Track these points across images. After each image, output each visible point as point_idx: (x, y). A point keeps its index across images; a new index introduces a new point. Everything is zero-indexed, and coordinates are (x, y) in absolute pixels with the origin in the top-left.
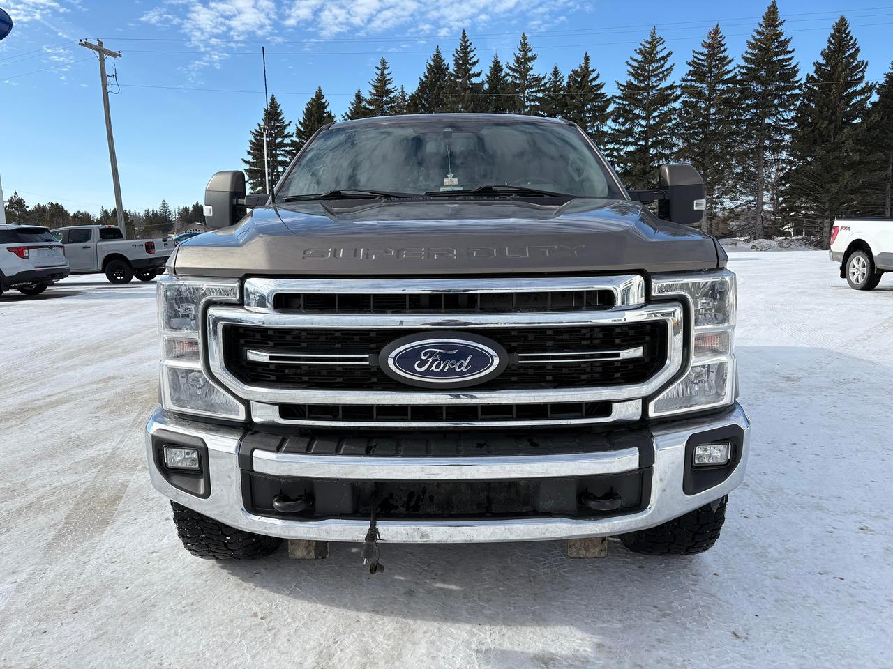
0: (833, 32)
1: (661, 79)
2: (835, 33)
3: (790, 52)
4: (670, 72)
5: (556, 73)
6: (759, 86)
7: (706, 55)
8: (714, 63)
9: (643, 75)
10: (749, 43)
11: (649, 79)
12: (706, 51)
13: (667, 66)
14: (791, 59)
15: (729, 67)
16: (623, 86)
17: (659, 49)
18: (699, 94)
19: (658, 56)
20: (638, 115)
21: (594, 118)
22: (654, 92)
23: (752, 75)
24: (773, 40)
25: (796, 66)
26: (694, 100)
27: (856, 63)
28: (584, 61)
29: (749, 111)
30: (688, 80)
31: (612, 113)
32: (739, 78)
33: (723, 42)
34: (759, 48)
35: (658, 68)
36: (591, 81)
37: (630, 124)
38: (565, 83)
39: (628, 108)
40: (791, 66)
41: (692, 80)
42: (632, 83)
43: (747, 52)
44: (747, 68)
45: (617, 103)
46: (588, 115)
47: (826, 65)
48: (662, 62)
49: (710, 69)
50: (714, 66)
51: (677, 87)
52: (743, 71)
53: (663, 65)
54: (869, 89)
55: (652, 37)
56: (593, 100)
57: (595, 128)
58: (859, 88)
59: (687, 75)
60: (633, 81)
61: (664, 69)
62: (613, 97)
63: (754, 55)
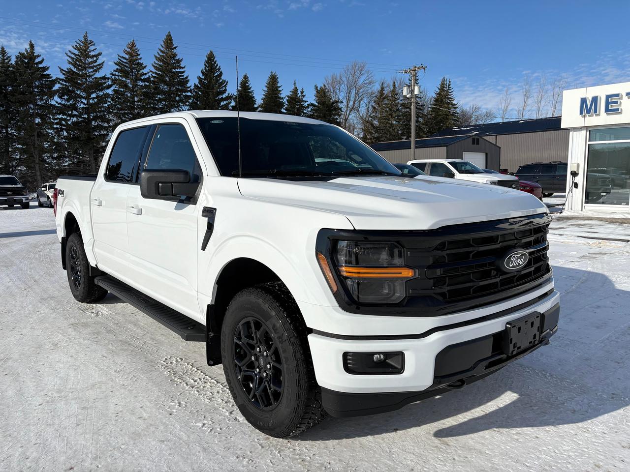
1: (95, 71)
2: (208, 60)
3: (183, 68)
4: (102, 67)
5: (3, 52)
6: (165, 87)
7: (127, 59)
8: (134, 66)
9: (80, 66)
10: (155, 56)
11: (86, 69)
12: (127, 57)
13: (99, 62)
14: (184, 72)
15: (145, 71)
16: (65, 71)
17: (91, 48)
18: (125, 86)
19: (92, 53)
20: (79, 95)
21: (42, 94)
22: (91, 80)
23: (160, 79)
24: (171, 58)
25: (187, 77)
26: (122, 90)
27: (221, 81)
28: (28, 47)
29: (161, 102)
30: (116, 75)
31: (57, 91)
32: (152, 79)
33: (138, 53)
34: (163, 61)
35: (92, 63)
36: (37, 64)
37: (74, 101)
38: (13, 62)
39: (70, 89)
40: (184, 77)
41: (118, 76)
42: (72, 71)
43: (155, 63)
44: (156, 73)
46: (36, 90)
47: (205, 79)
48: (95, 59)
49: (132, 70)
50: (134, 68)
51: (108, 78)
52: (154, 75)
53: (96, 61)
54: (229, 98)
55: (85, 39)
56: (39, 79)
57: (44, 101)
58: (224, 96)
59: (114, 71)
60: (73, 69)
61: (97, 64)
62: (57, 79)
63: (160, 66)
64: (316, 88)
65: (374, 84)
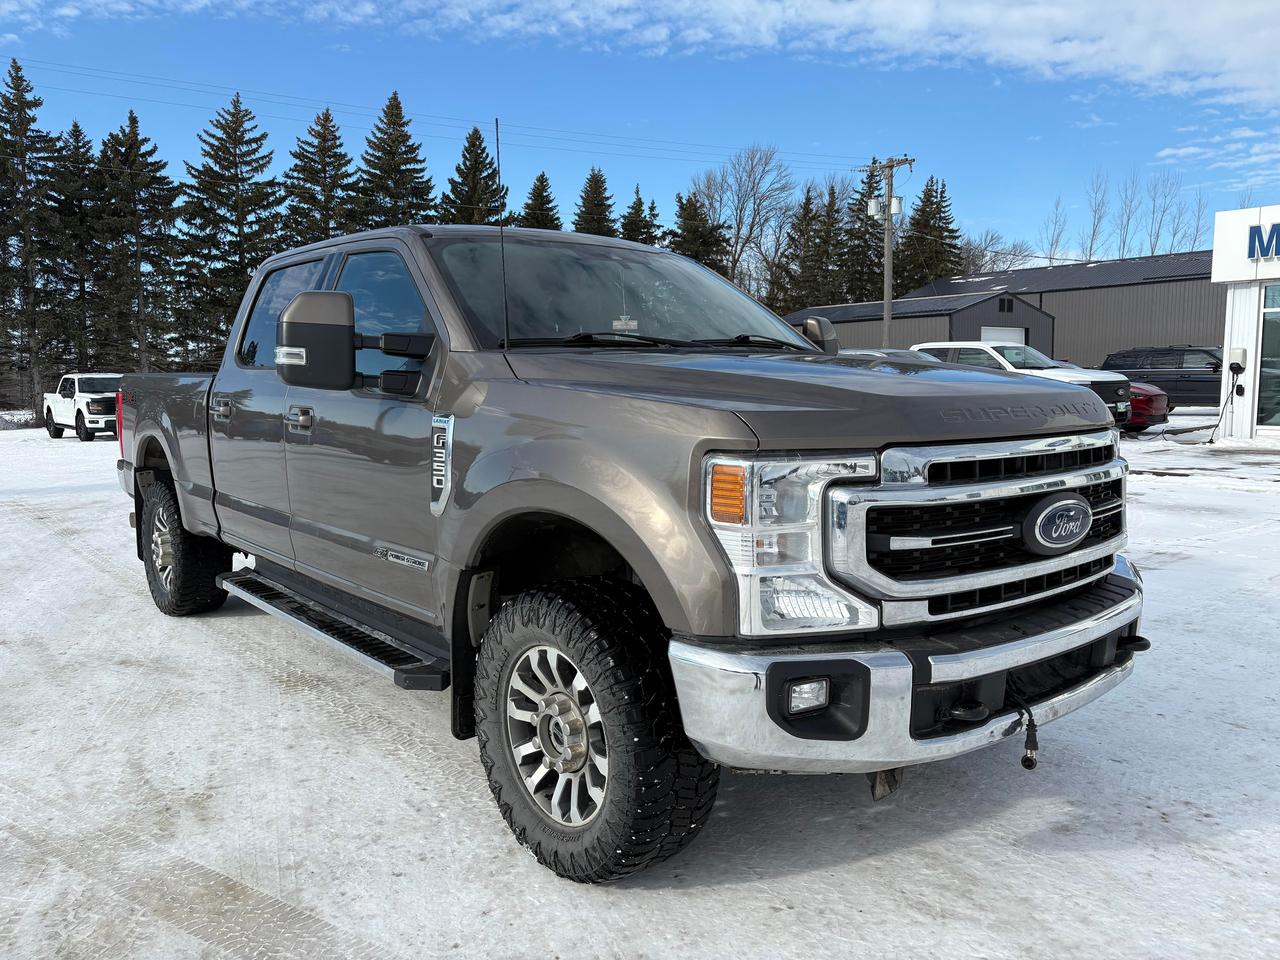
0: (467, 145)
1: (255, 170)
2: (469, 147)
3: (424, 161)
4: (269, 162)
5: (76, 132)
6: (387, 199)
7: (316, 147)
8: (328, 160)
9: (225, 159)
10: (369, 142)
11: (237, 167)
12: (316, 142)
13: (262, 152)
14: (422, 170)
15: (350, 169)
16: (197, 170)
17: (247, 125)
18: (311, 198)
19: (247, 137)
20: (223, 217)
21: (153, 214)
22: (247, 187)
23: (376, 185)
24: (399, 143)
25: (429, 180)
26: (306, 206)
27: (495, 186)
28: (128, 123)
30: (293, 178)
31: (179, 212)
32: (361, 184)
33: (337, 134)
34: (382, 149)
35: (248, 153)
36: (144, 155)
37: (213, 229)
38: (96, 151)
39: (206, 204)
40: (424, 180)
41: (298, 179)
42: (211, 168)
43: (367, 152)
44: (371, 174)
45: (189, 195)
46: (140, 207)
47: (462, 184)
48: (254, 146)
49: (324, 167)
50: (329, 164)
51: (279, 184)
52: (365, 177)
53: (255, 150)
55: (235, 107)
56: (147, 186)
57: (157, 229)
59: (291, 170)
60: (212, 165)
61: (258, 155)
62: (183, 185)
63: (378, 158)
64: (680, 199)
65: (792, 191)
